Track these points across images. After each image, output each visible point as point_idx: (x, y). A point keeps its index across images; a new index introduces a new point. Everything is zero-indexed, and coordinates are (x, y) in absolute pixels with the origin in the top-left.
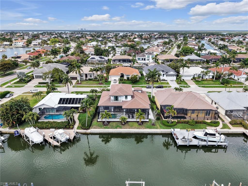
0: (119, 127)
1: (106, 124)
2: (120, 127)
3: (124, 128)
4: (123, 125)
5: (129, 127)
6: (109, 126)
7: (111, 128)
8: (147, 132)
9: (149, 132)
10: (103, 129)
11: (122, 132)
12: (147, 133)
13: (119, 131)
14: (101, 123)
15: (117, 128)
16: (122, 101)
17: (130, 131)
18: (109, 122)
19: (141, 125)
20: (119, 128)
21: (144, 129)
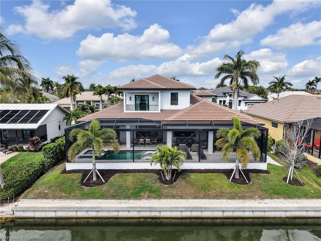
0: (151, 191)
1: (95, 179)
2: (155, 192)
3: (174, 197)
4: (166, 182)
5: (193, 191)
6: (104, 188)
7: (113, 197)
8: (283, 215)
9: (289, 214)
10: (76, 198)
11: (163, 214)
12: (280, 218)
13: (151, 210)
14: (74, 177)
15: (142, 194)
16: (161, 110)
17: (202, 210)
18: (107, 174)
19: (244, 183)
20: (149, 197)
21: (261, 198)
